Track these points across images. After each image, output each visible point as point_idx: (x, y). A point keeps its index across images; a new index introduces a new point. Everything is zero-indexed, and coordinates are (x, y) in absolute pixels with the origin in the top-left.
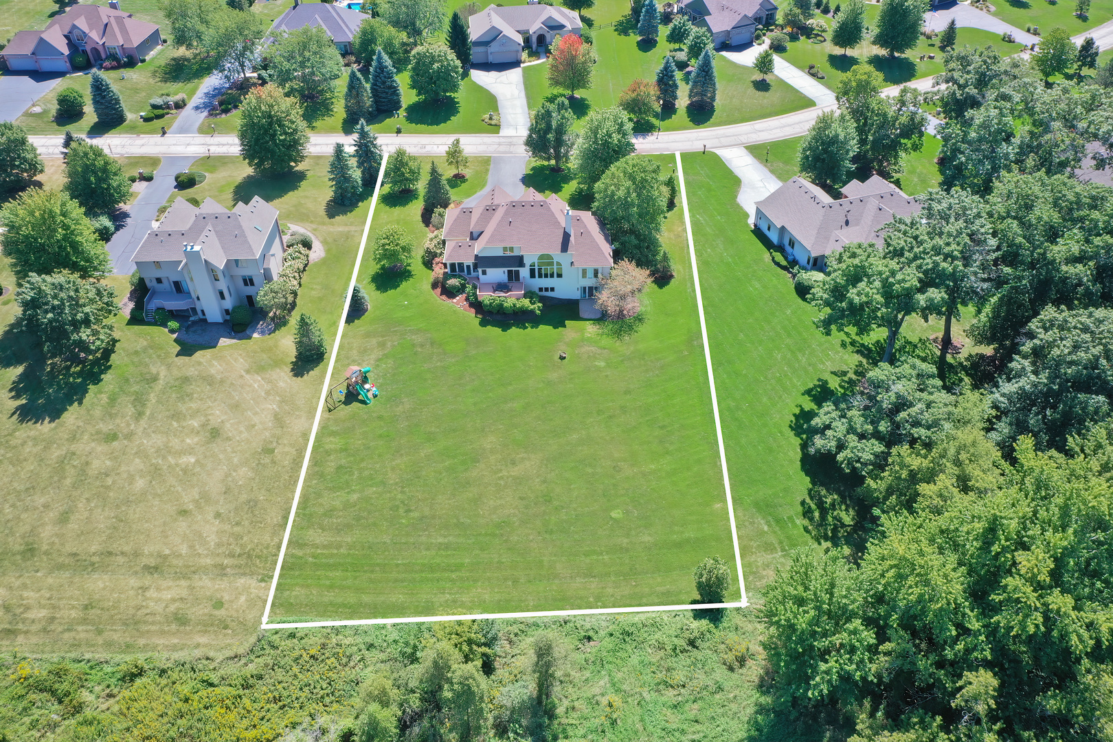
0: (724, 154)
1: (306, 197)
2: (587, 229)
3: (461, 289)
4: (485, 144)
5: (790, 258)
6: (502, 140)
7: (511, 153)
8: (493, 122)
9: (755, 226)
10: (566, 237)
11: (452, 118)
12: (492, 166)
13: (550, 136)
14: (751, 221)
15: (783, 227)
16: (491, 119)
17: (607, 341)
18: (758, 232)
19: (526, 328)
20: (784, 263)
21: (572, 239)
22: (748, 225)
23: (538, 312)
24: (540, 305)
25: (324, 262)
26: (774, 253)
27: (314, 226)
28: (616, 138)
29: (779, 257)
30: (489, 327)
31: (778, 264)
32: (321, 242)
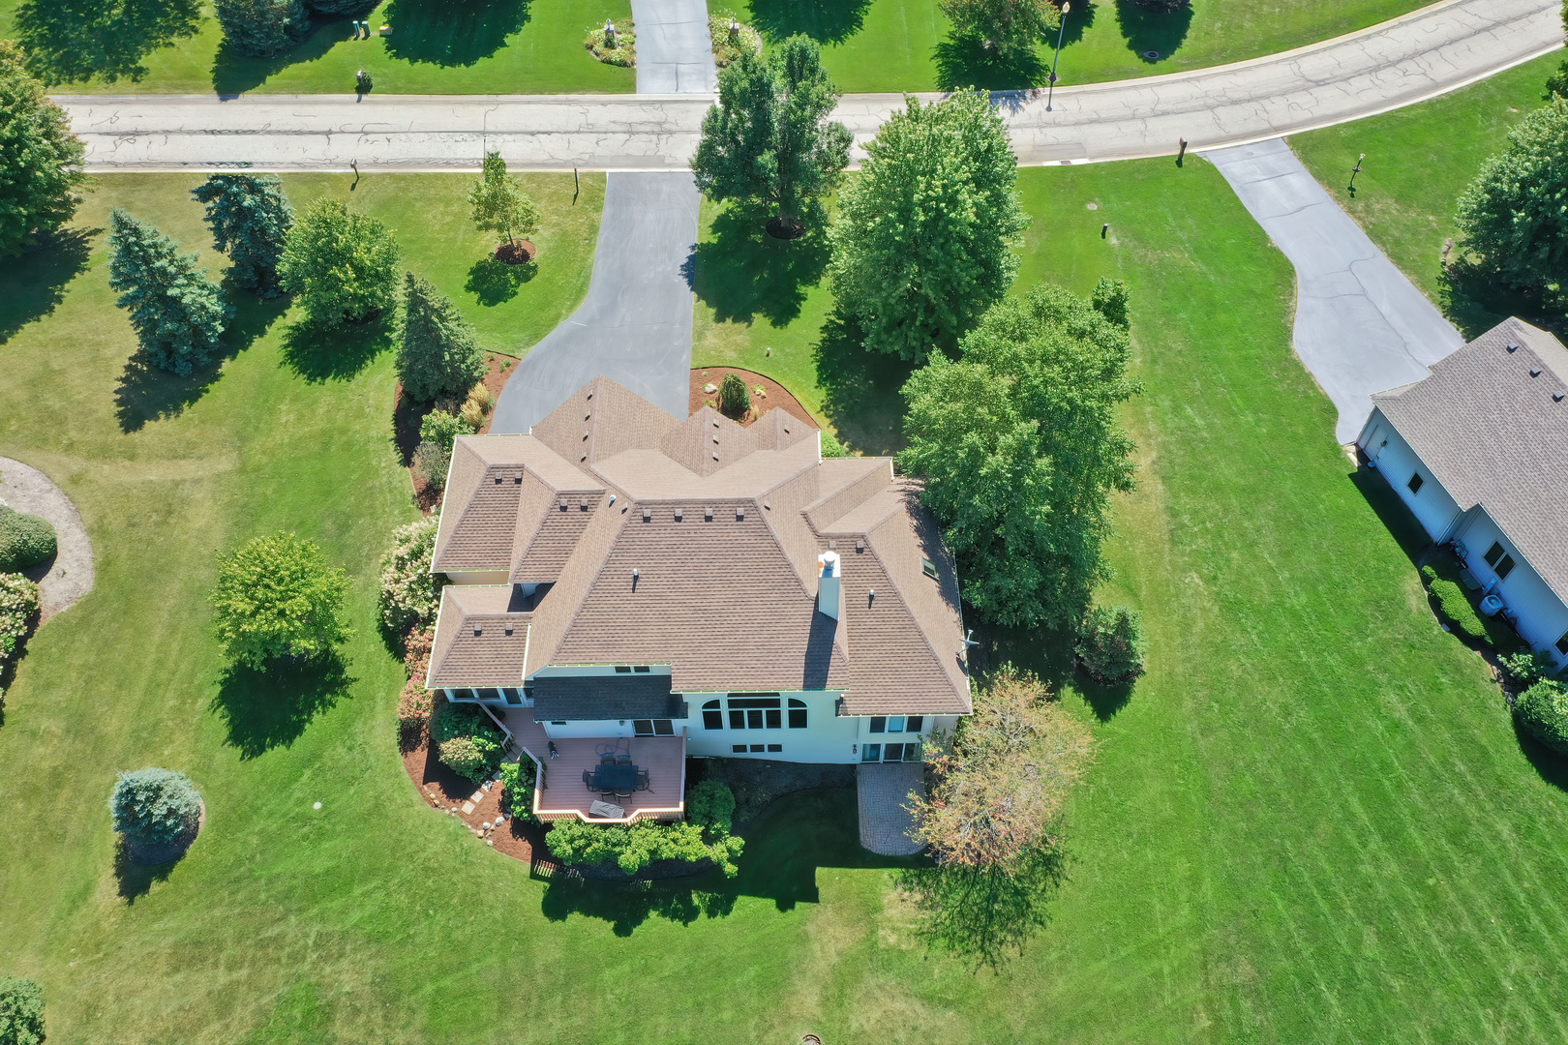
0: (1236, 167)
1: (71, 343)
2: (889, 583)
3: (488, 769)
4: (590, 129)
5: (1491, 606)
6: (636, 115)
7: (660, 161)
8: (616, 54)
9: (1361, 454)
10: (823, 627)
11: (510, 39)
12: (604, 216)
13: (767, 158)
14: (1349, 430)
15: (1477, 510)
16: (609, 44)
17: (948, 967)
18: (1370, 481)
19: (689, 915)
20: (1475, 626)
21: (841, 637)
22: (1336, 450)
23: (730, 869)
24: (737, 843)
25: (88, 610)
26: (1437, 584)
27: (75, 464)
28: (970, 205)
29: (1453, 595)
30: (575, 918)
31: (1454, 627)
32: (90, 531)
